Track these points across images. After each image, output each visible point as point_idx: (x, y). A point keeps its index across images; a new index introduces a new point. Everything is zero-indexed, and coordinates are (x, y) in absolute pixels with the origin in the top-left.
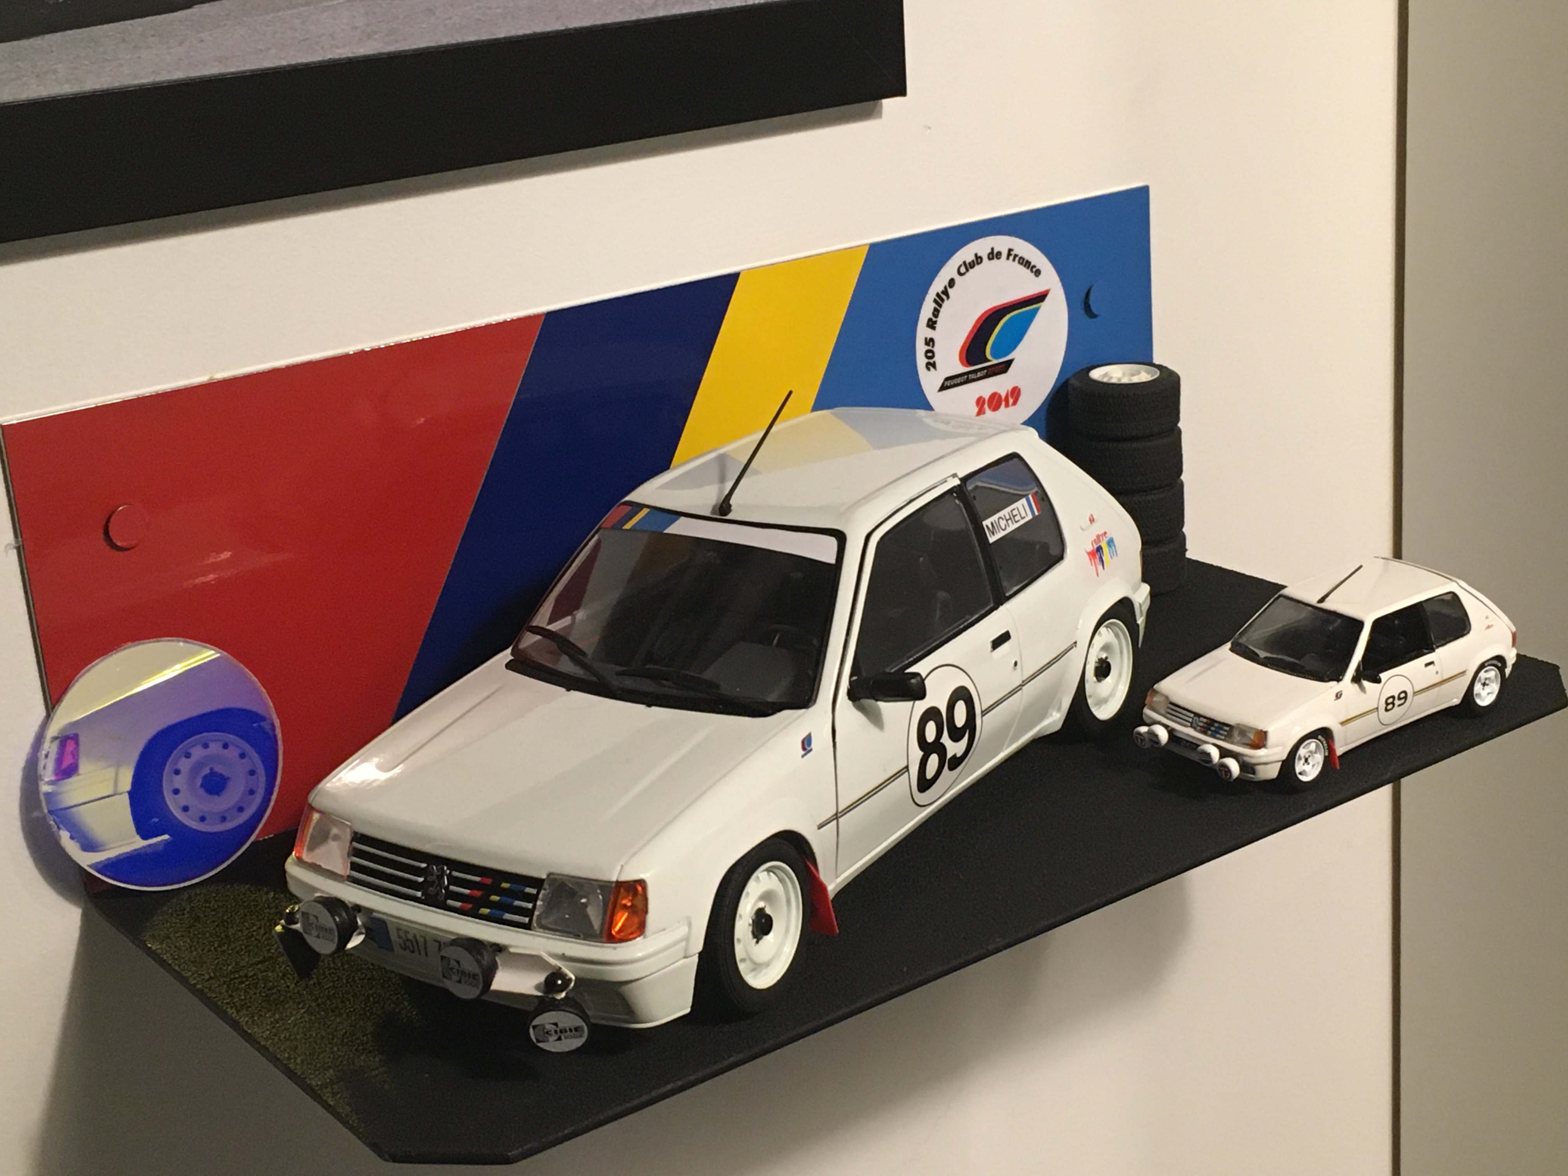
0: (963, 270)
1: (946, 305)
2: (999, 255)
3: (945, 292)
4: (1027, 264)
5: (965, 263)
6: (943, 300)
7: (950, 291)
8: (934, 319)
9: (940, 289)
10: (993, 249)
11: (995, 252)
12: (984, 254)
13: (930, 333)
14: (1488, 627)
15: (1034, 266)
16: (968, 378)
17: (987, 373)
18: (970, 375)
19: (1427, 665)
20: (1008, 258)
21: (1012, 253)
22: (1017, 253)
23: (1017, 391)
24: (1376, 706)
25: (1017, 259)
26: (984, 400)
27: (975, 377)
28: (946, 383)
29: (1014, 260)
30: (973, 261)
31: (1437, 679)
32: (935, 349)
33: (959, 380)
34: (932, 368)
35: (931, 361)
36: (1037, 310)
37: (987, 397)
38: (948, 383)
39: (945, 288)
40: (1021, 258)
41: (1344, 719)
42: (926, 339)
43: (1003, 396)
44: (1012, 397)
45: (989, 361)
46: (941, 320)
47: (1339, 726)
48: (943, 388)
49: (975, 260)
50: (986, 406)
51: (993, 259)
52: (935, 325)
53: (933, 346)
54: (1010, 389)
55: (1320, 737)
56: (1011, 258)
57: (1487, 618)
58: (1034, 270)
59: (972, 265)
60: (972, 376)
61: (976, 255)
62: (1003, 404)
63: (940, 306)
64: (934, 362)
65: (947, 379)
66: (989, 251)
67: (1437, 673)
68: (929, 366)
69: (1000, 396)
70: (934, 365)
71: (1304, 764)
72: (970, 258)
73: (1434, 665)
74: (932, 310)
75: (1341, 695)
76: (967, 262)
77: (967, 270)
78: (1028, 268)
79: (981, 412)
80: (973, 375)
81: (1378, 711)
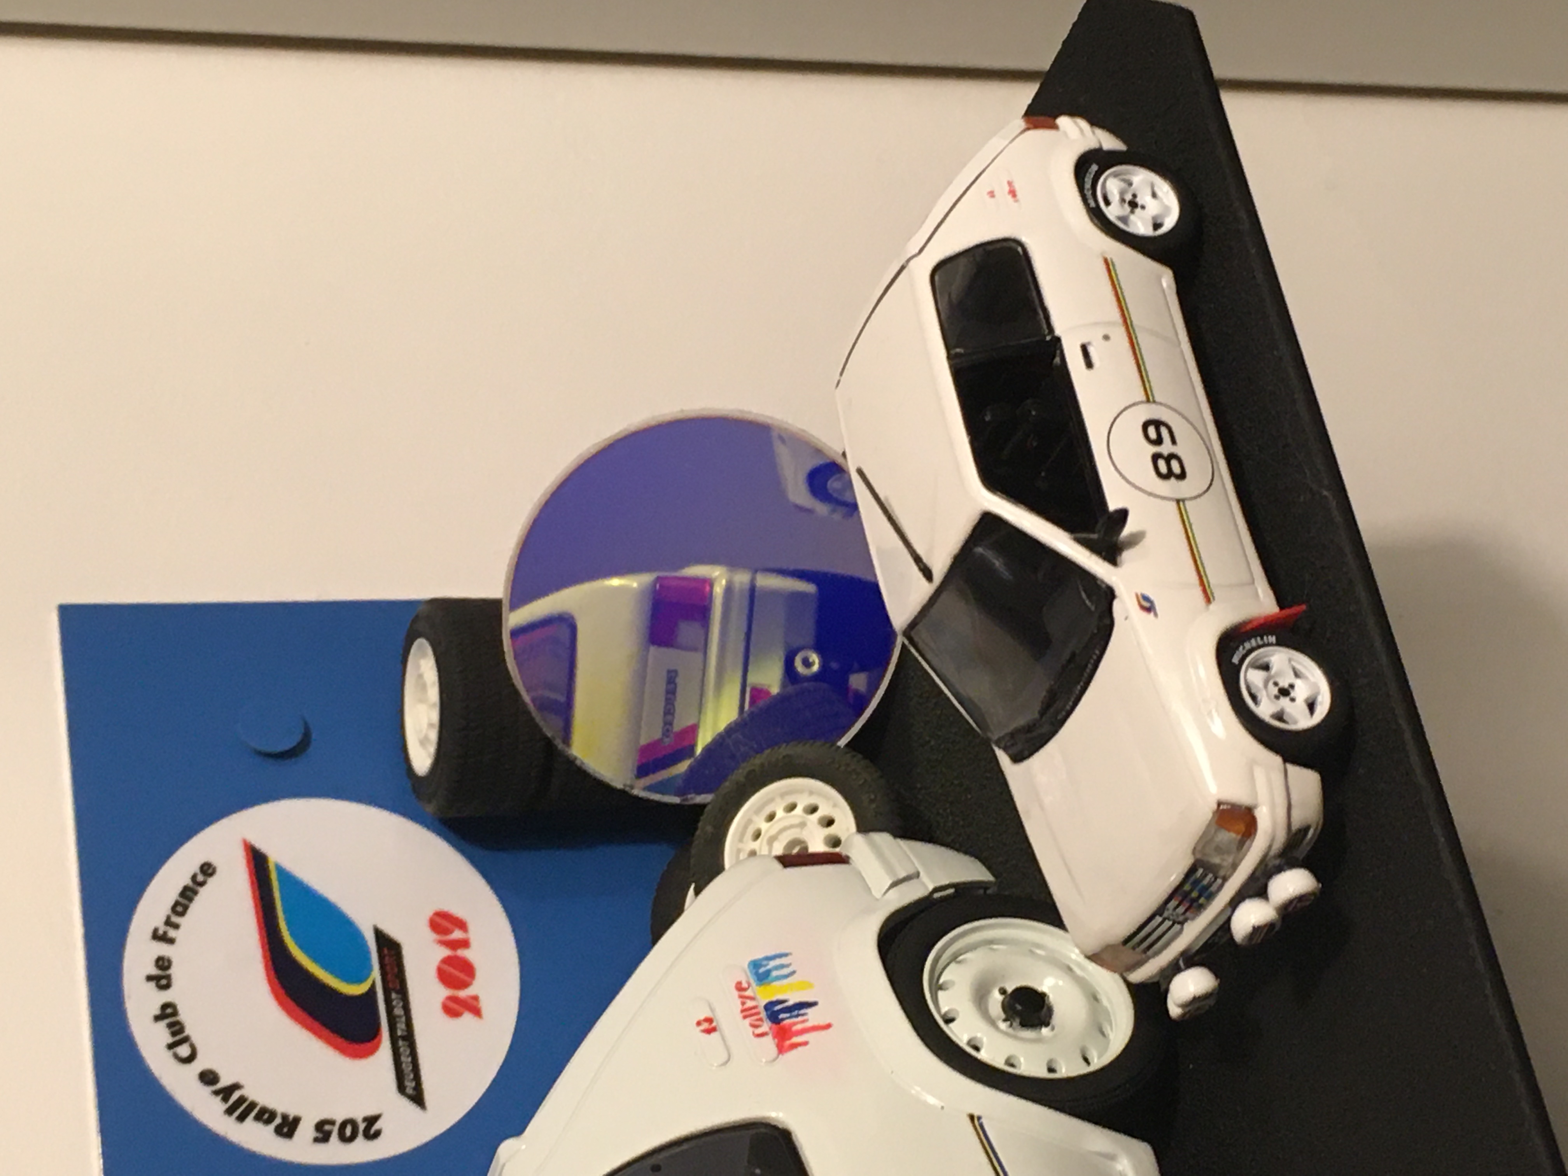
0: (184, 1051)
1: (254, 1092)
2: (163, 963)
3: (226, 1093)
4: (188, 894)
5: (171, 1046)
6: (242, 1100)
7: (225, 1081)
8: (278, 1121)
9: (218, 1106)
10: (150, 978)
11: (154, 971)
12: (158, 998)
13: (306, 1131)
14: (1013, 193)
15: (194, 877)
16: (404, 1038)
17: (397, 992)
18: (399, 1033)
19: (1089, 364)
20: (171, 941)
21: (161, 932)
22: (164, 919)
23: (439, 920)
24: (1174, 504)
25: (175, 919)
26: (452, 999)
27: (403, 1019)
28: (409, 1091)
29: (176, 926)
30: (170, 1026)
31: (1119, 335)
32: (339, 1119)
33: (406, 1060)
34: (376, 1126)
35: (362, 1126)
36: (281, 870)
37: (442, 992)
38: (410, 1085)
39: (216, 1093)
40: (174, 909)
41: (1198, 592)
42: (316, 1140)
43: (445, 952)
44: (447, 932)
45: (372, 990)
46: (282, 1105)
47: (1212, 607)
48: (418, 1099)
49: (167, 1021)
50: (463, 994)
51: (168, 977)
52: (291, 1118)
53: (332, 1123)
54: (431, 936)
55: (1235, 660)
56: (172, 933)
57: (992, 194)
58: (200, 878)
59: (177, 1029)
60: (401, 1027)
61: (157, 1018)
62: (462, 953)
63: (253, 1105)
64: (365, 1119)
65: (401, 1088)
66: (152, 984)
67: (1106, 338)
68: (372, 1131)
69: (447, 961)
70: (371, 1120)
71: (1293, 700)
72: (162, 1034)
73: (1089, 343)
74: (260, 1126)
75: (1146, 599)
76: (171, 1040)
77: (186, 1040)
78: (196, 893)
79: (473, 1007)
80: (398, 1025)
81: (1183, 500)
